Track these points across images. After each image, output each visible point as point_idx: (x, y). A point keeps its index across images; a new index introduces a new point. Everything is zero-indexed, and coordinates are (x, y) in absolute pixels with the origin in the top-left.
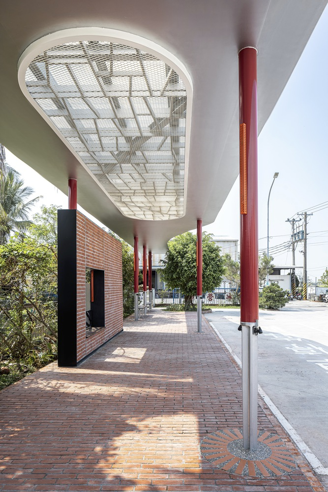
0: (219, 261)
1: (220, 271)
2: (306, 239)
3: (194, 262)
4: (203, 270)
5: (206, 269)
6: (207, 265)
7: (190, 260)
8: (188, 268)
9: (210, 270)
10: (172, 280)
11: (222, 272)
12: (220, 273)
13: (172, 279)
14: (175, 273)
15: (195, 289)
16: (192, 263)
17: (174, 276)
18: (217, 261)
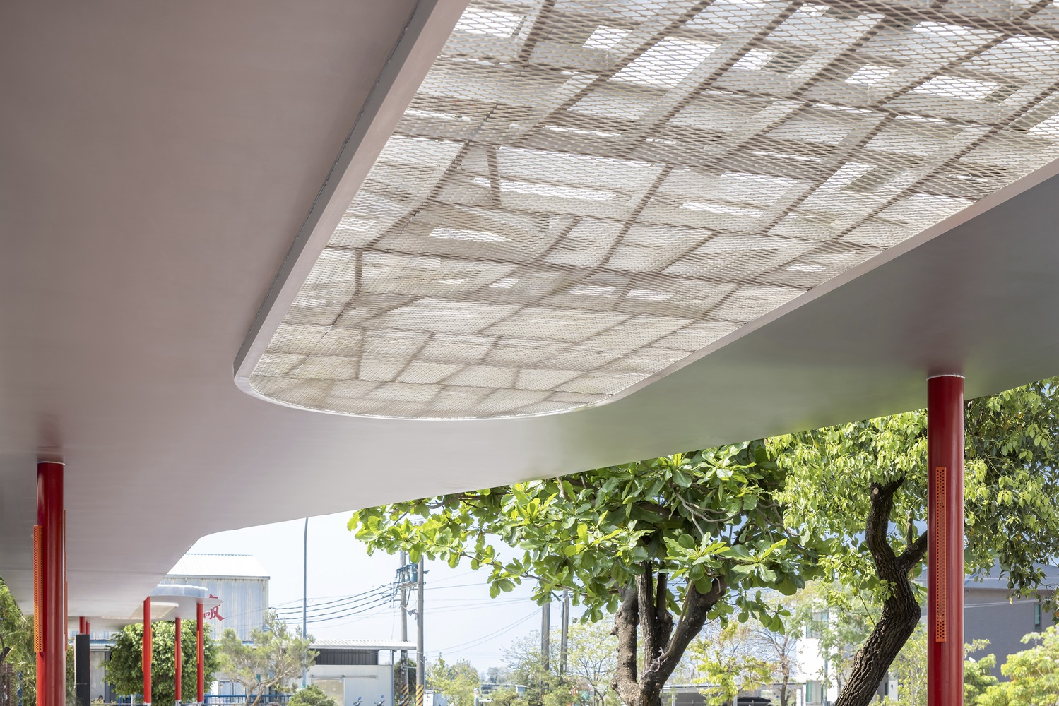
0: (209, 649)
1: (211, 666)
2: (422, 583)
3: (166, 652)
4: (183, 666)
5: (186, 662)
6: (188, 656)
7: (161, 648)
8: (157, 660)
9: (193, 665)
10: (129, 681)
11: (213, 666)
12: (210, 669)
13: (129, 679)
14: (134, 668)
15: (167, 695)
16: (164, 654)
17: (134, 674)
18: (206, 649)
